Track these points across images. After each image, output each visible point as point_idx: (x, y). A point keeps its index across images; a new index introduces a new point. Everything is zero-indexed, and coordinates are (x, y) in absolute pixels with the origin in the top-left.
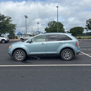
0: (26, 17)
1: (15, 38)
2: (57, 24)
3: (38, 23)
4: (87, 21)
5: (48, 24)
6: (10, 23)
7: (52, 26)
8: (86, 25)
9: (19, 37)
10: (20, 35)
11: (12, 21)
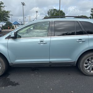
0: (23, 4)
1: (11, 28)
2: (58, 13)
3: (37, 12)
4: (92, 9)
5: (48, 12)
6: (3, 9)
7: (52, 14)
8: (91, 14)
9: (16, 26)
10: (16, 24)
11: (5, 7)
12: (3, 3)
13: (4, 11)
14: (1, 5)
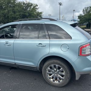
0: (60, 4)
3: (74, 11)
5: (83, 10)
11: (39, 9)
12: (37, 6)
13: (38, 12)
14: (36, 7)
